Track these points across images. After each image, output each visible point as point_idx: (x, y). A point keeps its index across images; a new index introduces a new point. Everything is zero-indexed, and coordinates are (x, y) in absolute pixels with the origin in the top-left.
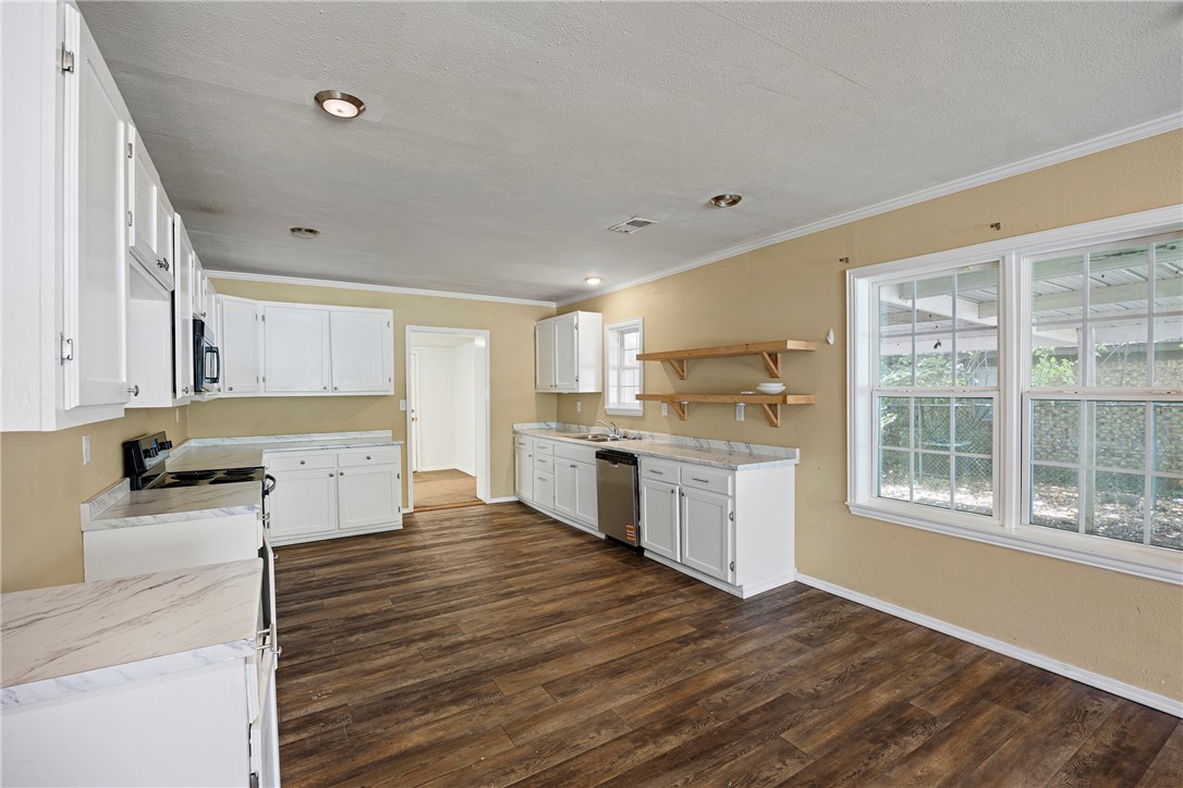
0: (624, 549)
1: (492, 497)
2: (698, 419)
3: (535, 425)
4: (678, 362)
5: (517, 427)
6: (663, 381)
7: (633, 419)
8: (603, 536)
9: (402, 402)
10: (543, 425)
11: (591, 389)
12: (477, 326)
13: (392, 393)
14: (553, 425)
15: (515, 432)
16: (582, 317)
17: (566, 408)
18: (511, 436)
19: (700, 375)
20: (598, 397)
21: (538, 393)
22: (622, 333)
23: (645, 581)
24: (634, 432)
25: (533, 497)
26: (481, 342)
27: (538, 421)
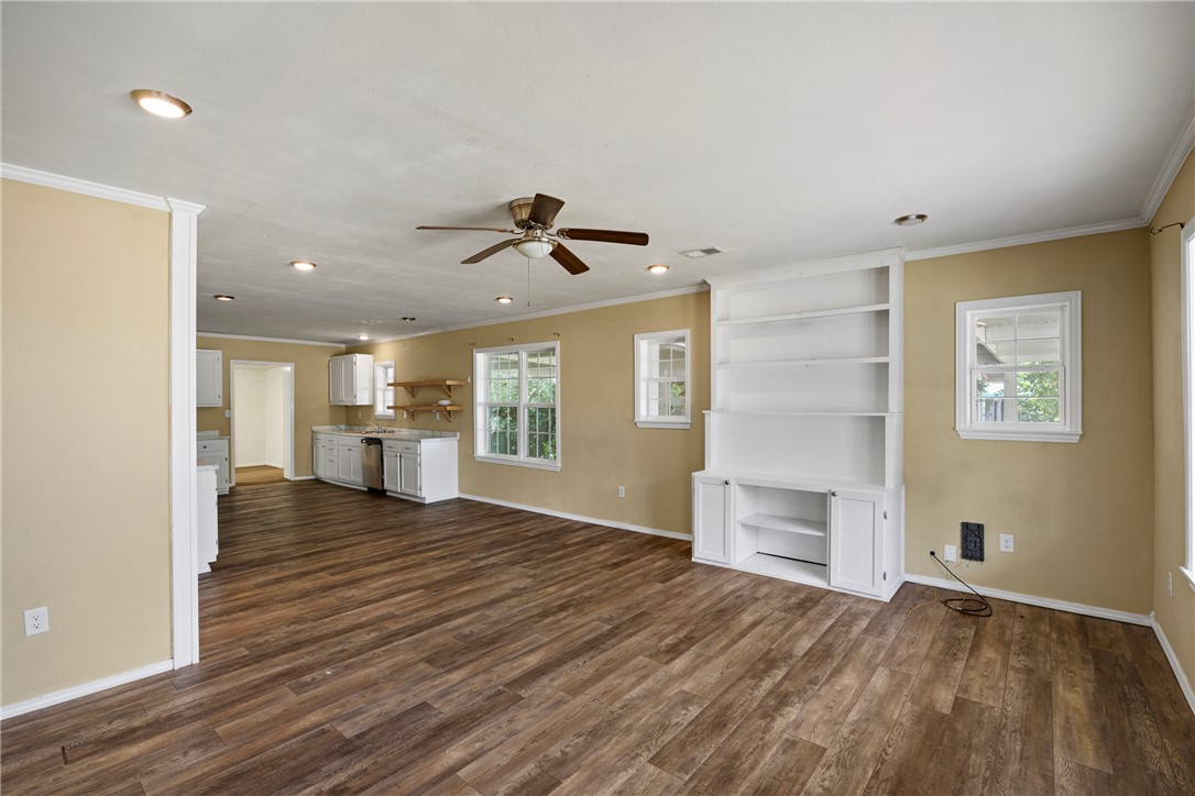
0: (377, 493)
1: (296, 476)
2: (421, 419)
3: (329, 427)
4: (411, 388)
5: (314, 428)
6: (405, 399)
7: (390, 421)
8: (366, 489)
9: (227, 411)
10: (335, 427)
11: (366, 403)
12: (285, 360)
13: (221, 405)
14: (343, 427)
15: (313, 432)
16: (359, 358)
17: (351, 415)
18: (310, 434)
19: (423, 395)
20: (371, 408)
21: (331, 406)
22: (386, 367)
23: (390, 508)
24: (390, 429)
25: (325, 473)
26: (288, 369)
27: (331, 424)
